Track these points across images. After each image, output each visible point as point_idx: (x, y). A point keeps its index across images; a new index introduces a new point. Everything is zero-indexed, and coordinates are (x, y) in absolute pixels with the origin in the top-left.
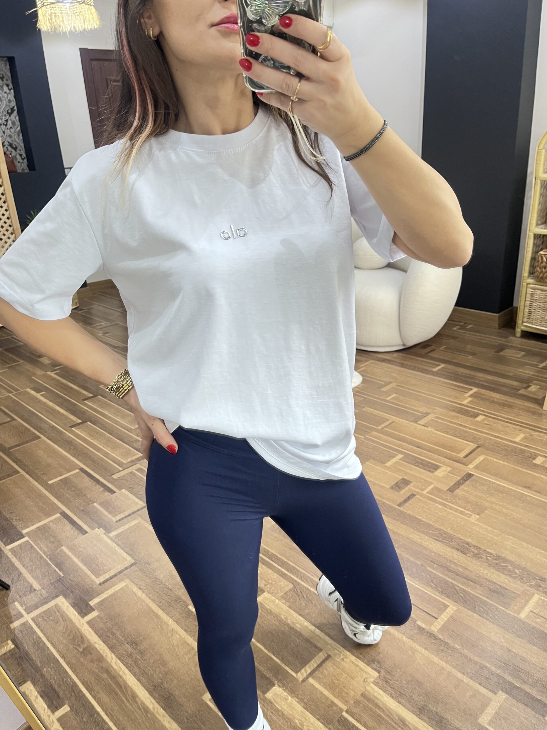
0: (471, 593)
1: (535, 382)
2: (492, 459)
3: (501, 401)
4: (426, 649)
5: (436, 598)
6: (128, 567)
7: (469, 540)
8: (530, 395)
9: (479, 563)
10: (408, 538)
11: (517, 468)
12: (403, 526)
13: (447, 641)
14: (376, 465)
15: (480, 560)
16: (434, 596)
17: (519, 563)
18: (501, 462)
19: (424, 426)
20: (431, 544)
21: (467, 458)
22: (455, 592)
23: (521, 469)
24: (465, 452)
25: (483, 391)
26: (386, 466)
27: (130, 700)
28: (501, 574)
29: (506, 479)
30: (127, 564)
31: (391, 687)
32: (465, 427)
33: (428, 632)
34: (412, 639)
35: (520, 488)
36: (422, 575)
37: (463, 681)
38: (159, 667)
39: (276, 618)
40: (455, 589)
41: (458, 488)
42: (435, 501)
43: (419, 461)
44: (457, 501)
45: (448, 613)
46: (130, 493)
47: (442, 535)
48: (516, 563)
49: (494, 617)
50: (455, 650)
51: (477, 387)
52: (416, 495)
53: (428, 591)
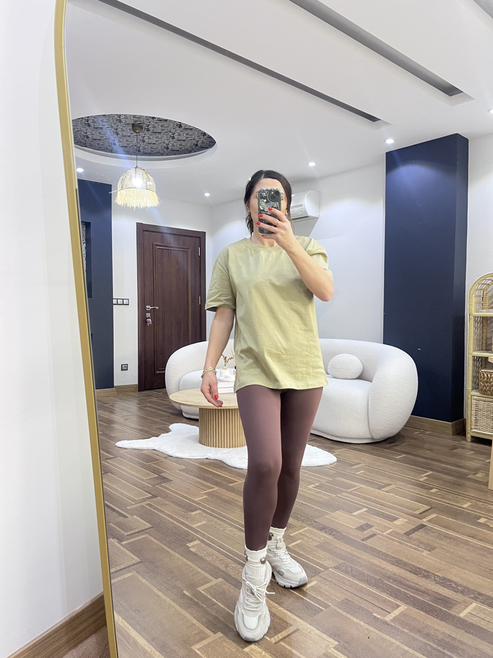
0: (420, 599)
1: (481, 470)
2: (443, 517)
3: (452, 481)
4: (379, 630)
5: (390, 600)
7: (421, 567)
8: (477, 479)
9: (428, 581)
10: (368, 561)
11: (464, 524)
12: (364, 553)
13: (397, 627)
14: (345, 514)
15: (429, 579)
16: (388, 598)
17: (461, 583)
18: (450, 519)
19: (386, 492)
20: (389, 566)
21: (421, 515)
22: (407, 598)
23: (467, 525)
24: (420, 511)
25: (436, 473)
26: (353, 515)
27: (132, 645)
28: (446, 589)
29: (454, 531)
30: (134, 562)
31: (348, 651)
32: (421, 495)
33: (382, 621)
34: (369, 625)
35: (466, 537)
36: (379, 585)
37: (409, 651)
38: (157, 627)
40: (407, 596)
41: (413, 533)
42: (393, 540)
43: (381, 513)
44: (412, 541)
45: (400, 610)
46: (140, 518)
47: (398, 561)
48: (459, 583)
49: (438, 615)
50: (404, 633)
51: (433, 471)
52: (377, 535)
53: (384, 596)
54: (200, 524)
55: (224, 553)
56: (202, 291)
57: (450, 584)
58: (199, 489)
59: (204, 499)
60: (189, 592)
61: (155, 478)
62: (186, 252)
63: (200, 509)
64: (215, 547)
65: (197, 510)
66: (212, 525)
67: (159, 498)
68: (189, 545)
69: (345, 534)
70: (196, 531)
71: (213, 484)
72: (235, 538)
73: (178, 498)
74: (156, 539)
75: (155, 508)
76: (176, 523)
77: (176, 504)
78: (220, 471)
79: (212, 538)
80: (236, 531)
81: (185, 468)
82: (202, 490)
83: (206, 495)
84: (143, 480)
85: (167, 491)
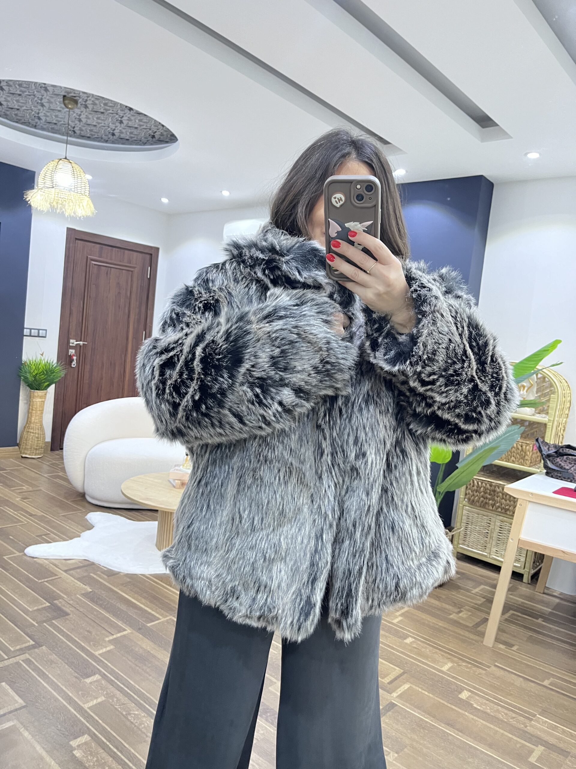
1: (467, 607)
2: (417, 688)
3: (431, 624)
8: (461, 622)
11: (442, 701)
18: (426, 693)
21: (391, 685)
23: (446, 704)
24: (390, 677)
29: (429, 714)
32: (393, 648)
35: (443, 725)
46: (11, 687)
54: (95, 702)
55: (122, 760)
56: (148, 324)
58: (104, 632)
59: (108, 651)
61: (44, 608)
62: (131, 273)
63: (100, 673)
64: (110, 748)
65: (95, 674)
66: (111, 705)
67: (44, 647)
68: (73, 743)
70: (88, 717)
71: (125, 623)
72: (141, 731)
73: (71, 649)
74: (27, 730)
75: (36, 669)
76: (60, 699)
77: (66, 661)
78: (140, 598)
79: (109, 729)
80: (144, 716)
81: (91, 590)
82: (110, 635)
83: (112, 645)
84: (26, 611)
85: (57, 634)
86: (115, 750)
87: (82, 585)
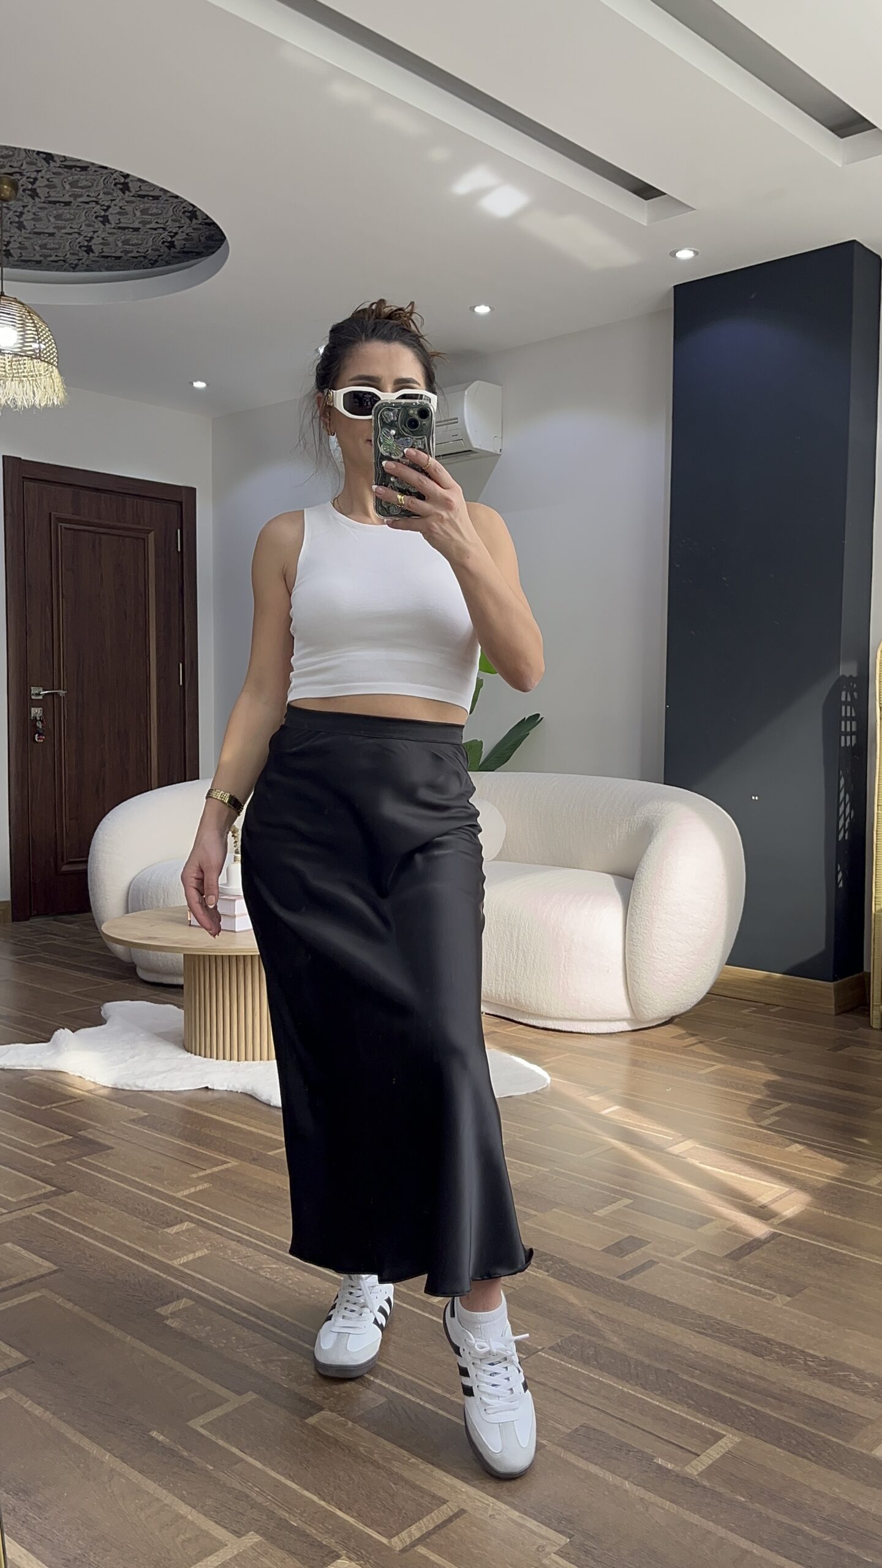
0: (772, 1417)
2: (820, 1211)
4: (671, 1501)
5: (696, 1423)
6: (13, 1368)
7: (771, 1335)
9: (790, 1371)
10: (638, 1329)
12: (627, 1309)
13: (718, 1490)
14: (573, 1215)
15: (791, 1365)
16: (692, 1419)
17: (873, 1372)
18: (839, 1217)
19: (676, 1156)
20: (689, 1338)
22: (739, 1415)
23: (879, 1228)
24: (764, 1199)
25: (802, 1106)
26: (595, 1216)
28: (835, 1388)
29: (848, 1244)
30: (9, 1363)
31: (595, 1560)
33: (677, 1476)
34: (643, 1487)
36: (669, 1386)
37: (752, 1552)
38: (78, 1529)
39: (347, 1451)
40: (738, 1409)
41: (748, 1254)
42: (699, 1273)
43: (666, 1210)
44: (746, 1274)
45: (721, 1447)
46: (26, 1249)
47: (712, 1326)
48: (868, 1372)
49: (820, 1454)
50: (737, 1504)
51: (791, 1102)
52: (658, 1263)
53: (681, 1411)
54: (191, 1257)
55: (259, 1326)
57: (845, 1376)
58: (186, 1166)
59: (201, 1191)
60: (165, 1432)
61: (63, 1143)
63: (191, 1219)
64: (234, 1313)
65: (182, 1222)
66: (224, 1259)
67: (75, 1192)
68: (163, 1311)
69: (578, 1265)
70: (182, 1276)
71: (224, 1153)
72: (288, 1288)
73: (128, 1192)
74: (69, 1300)
75: (66, 1221)
76: (124, 1256)
77: (124, 1209)
78: (244, 1118)
79: (226, 1289)
80: (290, 1270)
81: (147, 1114)
82: (195, 1169)
83: (206, 1182)
84: (29, 1150)
85: (97, 1174)
86: (244, 1315)
87: (126, 1107)
